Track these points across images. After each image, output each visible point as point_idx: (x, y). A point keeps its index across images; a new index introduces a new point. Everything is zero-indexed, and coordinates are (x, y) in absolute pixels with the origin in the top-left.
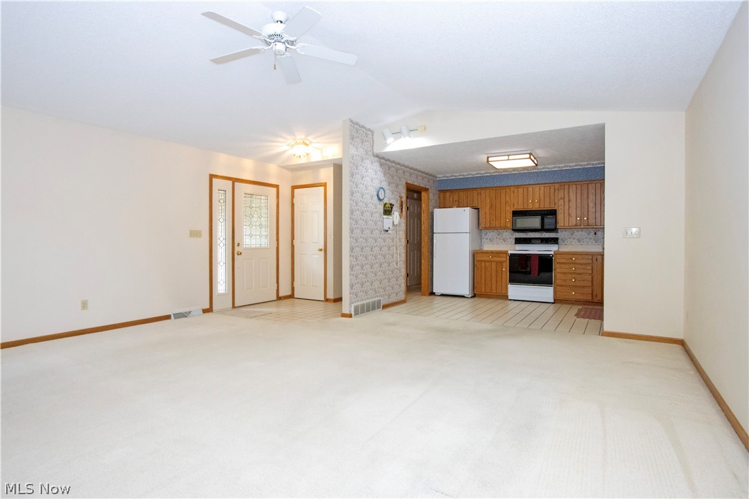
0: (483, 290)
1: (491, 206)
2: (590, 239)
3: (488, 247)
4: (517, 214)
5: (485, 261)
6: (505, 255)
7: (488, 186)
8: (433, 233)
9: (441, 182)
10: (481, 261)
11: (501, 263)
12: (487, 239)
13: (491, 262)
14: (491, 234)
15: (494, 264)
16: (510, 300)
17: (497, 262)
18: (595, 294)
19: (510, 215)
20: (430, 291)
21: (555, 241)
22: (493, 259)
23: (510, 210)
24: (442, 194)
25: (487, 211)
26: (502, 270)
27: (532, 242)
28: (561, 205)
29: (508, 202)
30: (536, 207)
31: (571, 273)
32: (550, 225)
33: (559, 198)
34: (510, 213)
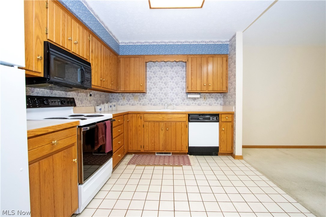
27: (50, 104)
28: (92, 59)
29: (38, 19)
30: (74, 50)
31: (118, 136)
32: (88, 81)
33: (90, 50)
34: (41, 43)
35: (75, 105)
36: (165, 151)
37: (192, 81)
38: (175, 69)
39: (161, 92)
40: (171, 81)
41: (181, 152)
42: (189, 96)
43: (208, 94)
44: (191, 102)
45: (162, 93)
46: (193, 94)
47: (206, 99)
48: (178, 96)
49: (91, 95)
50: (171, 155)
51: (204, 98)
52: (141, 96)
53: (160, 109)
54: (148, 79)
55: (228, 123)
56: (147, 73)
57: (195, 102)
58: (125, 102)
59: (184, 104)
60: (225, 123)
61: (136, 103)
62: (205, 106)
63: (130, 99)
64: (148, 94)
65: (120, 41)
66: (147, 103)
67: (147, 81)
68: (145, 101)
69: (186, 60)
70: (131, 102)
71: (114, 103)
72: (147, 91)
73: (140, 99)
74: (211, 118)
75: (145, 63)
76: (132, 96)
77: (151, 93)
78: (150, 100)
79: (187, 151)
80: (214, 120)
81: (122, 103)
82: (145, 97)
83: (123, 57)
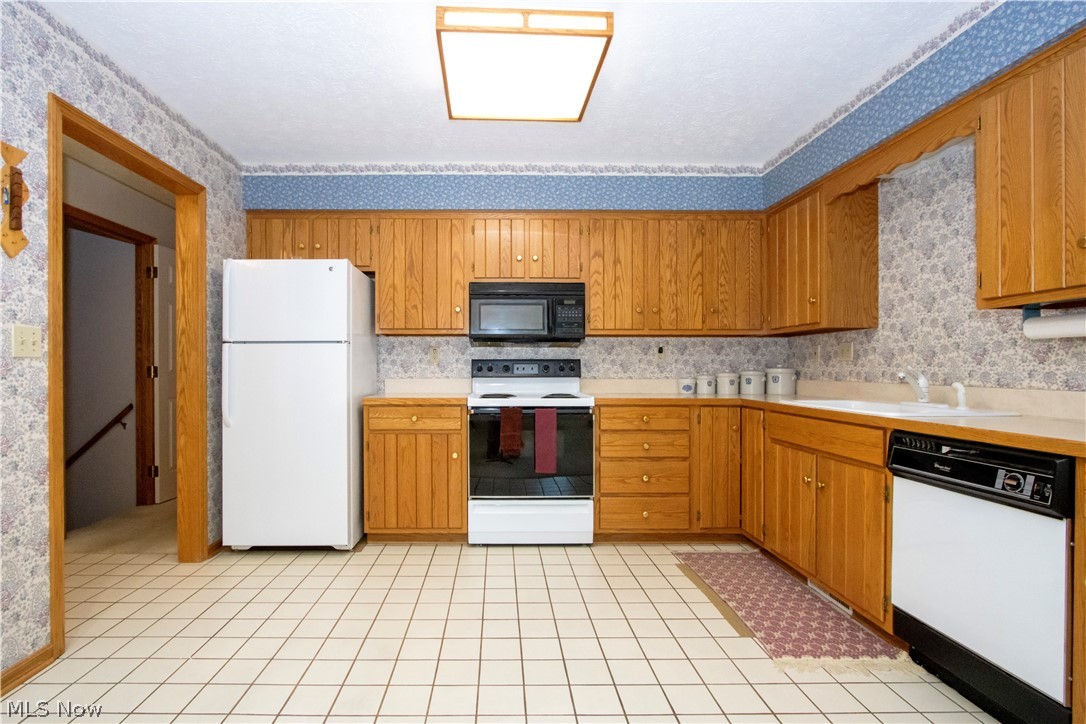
0: (392, 522)
1: (410, 268)
2: (650, 363)
3: (398, 388)
4: (481, 292)
5: (398, 433)
6: (457, 412)
7: (401, 205)
8: (219, 340)
9: (252, 183)
10: (384, 432)
11: (447, 434)
12: (393, 362)
13: (415, 433)
14: (409, 349)
15: (423, 439)
16: (474, 545)
17: (431, 433)
18: (695, 511)
19: (462, 296)
20: (211, 539)
21: (571, 368)
22: (420, 425)
23: (463, 278)
24: (257, 223)
25: (399, 281)
26: (449, 456)
27: (517, 372)
28: (597, 272)
29: (458, 258)
30: (534, 274)
31: (639, 459)
32: (570, 324)
33: (592, 253)
34: (464, 289)
35: (580, 377)
36: (817, 578)
39: (930, 317)
41: (865, 616)
42: (1050, 327)
45: (934, 322)
50: (850, 612)
52: (861, 343)
56: (880, 237)
58: (819, 366)
59: (1049, 377)
61: (847, 368)
63: (832, 354)
64: (882, 333)
65: (758, 164)
66: (878, 371)
67: (877, 276)
68: (873, 361)
69: (972, 125)
70: (833, 366)
71: (778, 372)
72: (876, 318)
73: (857, 356)
74: (1001, 473)
75: (825, 209)
76: (835, 343)
77: (893, 326)
78: (889, 357)
79: (889, 628)
80: (1020, 496)
81: (811, 370)
82: (874, 344)
83: (775, 213)
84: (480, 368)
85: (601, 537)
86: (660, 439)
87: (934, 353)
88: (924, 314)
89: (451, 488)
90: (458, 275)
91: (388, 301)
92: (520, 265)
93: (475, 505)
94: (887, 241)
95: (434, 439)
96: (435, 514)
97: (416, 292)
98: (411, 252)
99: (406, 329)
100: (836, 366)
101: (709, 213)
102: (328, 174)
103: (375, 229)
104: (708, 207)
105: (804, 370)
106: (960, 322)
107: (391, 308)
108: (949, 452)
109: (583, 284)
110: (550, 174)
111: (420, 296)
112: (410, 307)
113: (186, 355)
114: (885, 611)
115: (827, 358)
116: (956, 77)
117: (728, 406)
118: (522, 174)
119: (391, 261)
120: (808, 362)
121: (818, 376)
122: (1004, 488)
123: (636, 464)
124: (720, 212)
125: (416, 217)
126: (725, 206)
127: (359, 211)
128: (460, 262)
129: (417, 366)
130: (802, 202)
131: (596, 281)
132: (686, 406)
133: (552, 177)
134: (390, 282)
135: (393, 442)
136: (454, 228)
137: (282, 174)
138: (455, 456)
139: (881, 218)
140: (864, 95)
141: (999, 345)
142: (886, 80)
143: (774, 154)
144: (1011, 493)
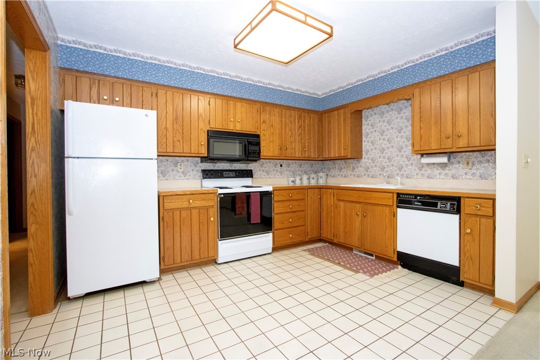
0: (178, 259)
1: (176, 119)
2: (277, 171)
6: (212, 197)
10: (173, 210)
11: (207, 208)
13: (190, 209)
14: (166, 164)
15: (195, 212)
16: (220, 264)
17: (199, 208)
18: (307, 232)
19: (204, 137)
21: (248, 174)
22: (194, 205)
23: (204, 127)
26: (208, 219)
27: (225, 176)
28: (264, 130)
29: (202, 116)
30: (238, 128)
31: (288, 212)
32: (255, 153)
33: (262, 121)
34: (205, 132)
35: (252, 177)
36: (362, 248)
37: (422, 133)
38: (405, 113)
39: (383, 156)
40: (399, 134)
41: (385, 257)
42: (426, 160)
43: (477, 153)
44: (436, 171)
46: (441, 155)
47: (470, 164)
48: (411, 162)
49: (281, 166)
50: (374, 258)
51: (466, 164)
52: (356, 164)
53: (376, 184)
54: (363, 136)
55: (483, 220)
56: (363, 127)
57: (446, 171)
58: (337, 172)
59: (423, 175)
60: (474, 219)
61: (349, 173)
62: (470, 179)
63: (343, 168)
64: (363, 160)
65: (320, 93)
66: (363, 174)
67: (362, 140)
68: (360, 170)
69: (410, 95)
70: (343, 172)
71: (321, 174)
72: (362, 155)
73: (354, 169)
74: (439, 203)
75: (349, 115)
76: (344, 163)
77: (368, 158)
78: (367, 169)
79: (395, 259)
80: (446, 209)
81: (345, 173)
82: (360, 164)
83: (326, 113)
84: (208, 174)
85: (275, 249)
86: (295, 203)
87: (384, 168)
88: (381, 154)
89: (209, 236)
90: (201, 125)
91: (163, 136)
92: (232, 123)
93: (222, 244)
94: (366, 128)
95: (201, 211)
96: (201, 251)
97: (179, 133)
98: (176, 110)
99: (173, 152)
100: (344, 172)
101: (303, 110)
102: (125, 56)
103: (154, 95)
104: (304, 107)
105: (329, 174)
106: (394, 157)
107: (165, 140)
108: (420, 199)
109: (259, 135)
110: (246, 82)
111: (182, 134)
112: (175, 140)
113: (36, 166)
114: (394, 253)
115: (340, 169)
116: (407, 79)
117: (318, 188)
118: (234, 79)
119: (165, 114)
120: (332, 171)
121: (337, 176)
122: (441, 208)
123: (287, 215)
124: (307, 110)
125: (179, 91)
126: (309, 108)
127: (146, 82)
128: (203, 118)
129: (171, 173)
130: (339, 111)
131: (264, 134)
132: (303, 189)
133: (247, 83)
134: (164, 126)
135: (179, 214)
136: (199, 101)
137: (91, 49)
138: (212, 219)
139: (363, 120)
140: (370, 77)
141: (407, 165)
142: (379, 74)
143: (327, 91)
144: (444, 209)
